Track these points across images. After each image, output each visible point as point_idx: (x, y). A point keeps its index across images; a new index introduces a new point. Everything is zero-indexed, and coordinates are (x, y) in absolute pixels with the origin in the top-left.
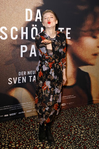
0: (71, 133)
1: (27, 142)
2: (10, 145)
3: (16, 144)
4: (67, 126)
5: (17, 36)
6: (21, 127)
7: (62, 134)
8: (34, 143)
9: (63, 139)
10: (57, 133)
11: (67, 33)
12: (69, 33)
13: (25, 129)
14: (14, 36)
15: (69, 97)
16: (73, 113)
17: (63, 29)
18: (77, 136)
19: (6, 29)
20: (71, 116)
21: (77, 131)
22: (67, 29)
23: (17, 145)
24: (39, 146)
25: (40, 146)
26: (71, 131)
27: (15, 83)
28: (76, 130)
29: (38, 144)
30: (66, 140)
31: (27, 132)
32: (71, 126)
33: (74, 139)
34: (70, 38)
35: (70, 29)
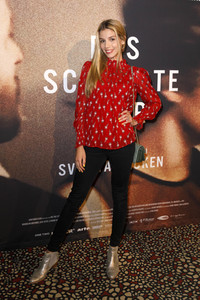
0: (176, 272)
1: (91, 283)
2: (60, 286)
3: (70, 285)
4: (169, 259)
5: (74, 87)
6: (82, 255)
7: (158, 273)
8: (104, 285)
9: (159, 281)
10: (149, 271)
11: (172, 80)
12: (175, 80)
13: (88, 259)
14: (70, 87)
15: (176, 203)
16: (183, 235)
17: (163, 72)
18: (187, 278)
19: (55, 74)
20: (179, 241)
21: (188, 269)
22: (172, 72)
23: (73, 287)
24: (112, 290)
25: (114, 292)
26: (175, 267)
27: (71, 173)
28: (186, 266)
29: (110, 287)
30: (164, 283)
31: (92, 264)
32: (176, 259)
33: (179, 282)
34: (176, 90)
35: (177, 72)
